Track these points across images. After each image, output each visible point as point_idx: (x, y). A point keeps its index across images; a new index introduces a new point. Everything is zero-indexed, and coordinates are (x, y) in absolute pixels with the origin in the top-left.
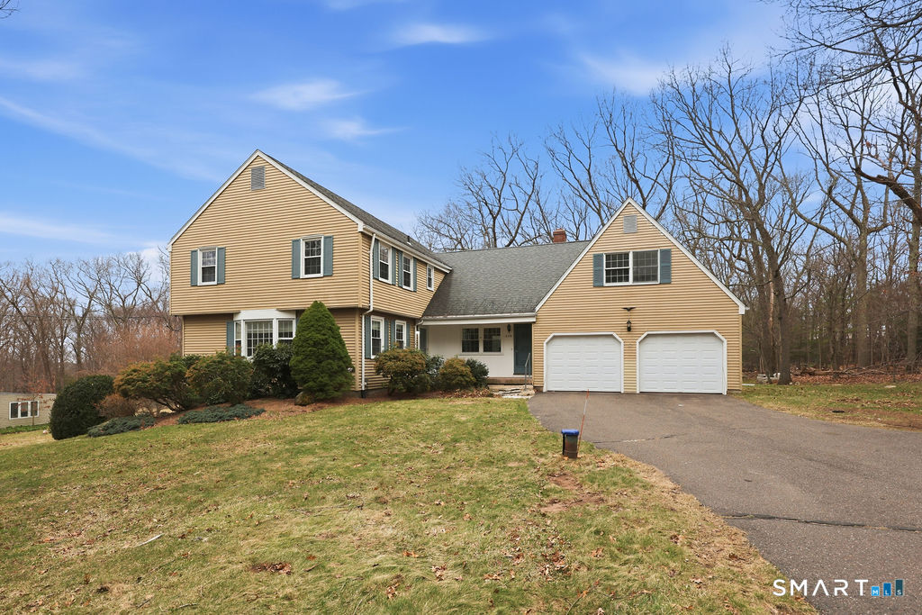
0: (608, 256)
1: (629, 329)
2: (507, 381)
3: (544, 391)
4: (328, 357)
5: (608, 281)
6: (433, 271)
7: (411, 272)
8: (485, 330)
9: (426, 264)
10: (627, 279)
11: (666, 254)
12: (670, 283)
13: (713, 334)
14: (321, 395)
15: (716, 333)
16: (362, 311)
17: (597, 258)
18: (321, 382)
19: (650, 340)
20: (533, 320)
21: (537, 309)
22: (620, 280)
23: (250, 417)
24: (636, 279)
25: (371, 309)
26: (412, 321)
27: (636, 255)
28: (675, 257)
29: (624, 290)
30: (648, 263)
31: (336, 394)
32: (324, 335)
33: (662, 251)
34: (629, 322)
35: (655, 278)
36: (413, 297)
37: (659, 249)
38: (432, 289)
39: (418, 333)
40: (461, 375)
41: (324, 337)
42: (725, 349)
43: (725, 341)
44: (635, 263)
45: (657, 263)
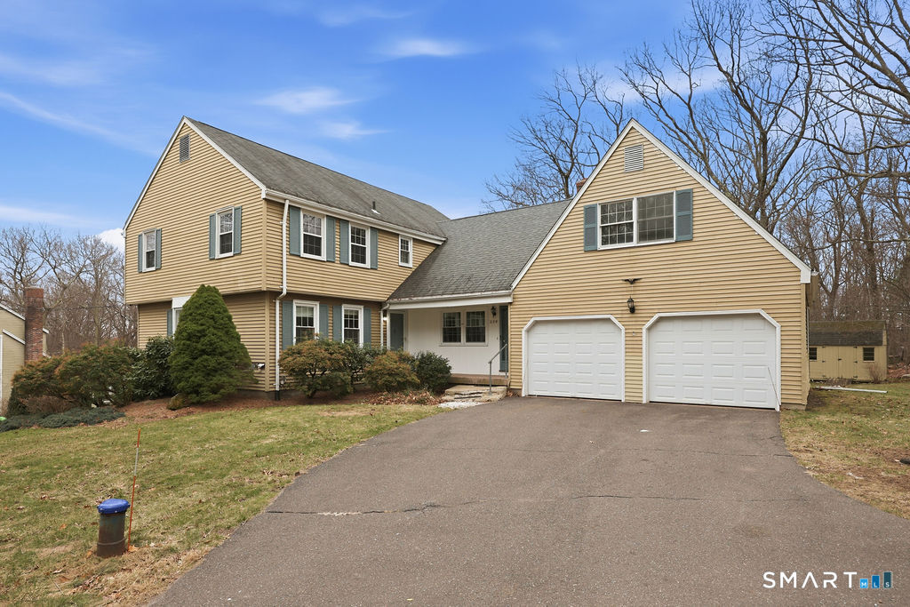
0: (604, 207)
1: (632, 310)
2: (480, 381)
3: (523, 395)
4: (203, 352)
5: (605, 242)
6: (411, 244)
7: (368, 246)
8: (468, 314)
9: (398, 235)
10: (630, 239)
11: (686, 198)
12: (691, 240)
13: (758, 315)
14: (194, 398)
15: (763, 313)
16: (273, 295)
17: (590, 212)
18: (193, 382)
19: (663, 326)
20: (509, 300)
21: (514, 285)
22: (621, 240)
23: (100, 422)
24: (642, 237)
25: (285, 292)
26: (374, 306)
27: (642, 202)
28: (698, 200)
29: (625, 254)
30: (661, 212)
31: (212, 397)
32: (202, 325)
33: (680, 194)
34: (631, 301)
35: (670, 235)
36: (372, 276)
37: (674, 191)
38: (410, 264)
39: (387, 319)
40: (390, 375)
41: (201, 328)
42: (778, 337)
43: (778, 326)
44: (641, 214)
45: (672, 213)
